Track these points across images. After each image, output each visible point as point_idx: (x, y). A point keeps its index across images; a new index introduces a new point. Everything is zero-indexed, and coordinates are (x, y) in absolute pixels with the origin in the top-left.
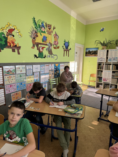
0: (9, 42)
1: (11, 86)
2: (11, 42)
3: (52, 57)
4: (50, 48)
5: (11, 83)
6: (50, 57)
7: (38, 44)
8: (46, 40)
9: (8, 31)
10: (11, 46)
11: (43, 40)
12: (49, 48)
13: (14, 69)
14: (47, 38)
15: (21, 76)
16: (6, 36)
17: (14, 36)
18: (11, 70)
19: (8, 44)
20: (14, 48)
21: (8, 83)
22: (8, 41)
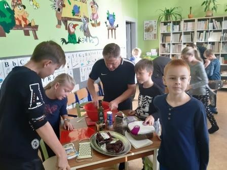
0: (18, 19)
2: (21, 19)
3: (90, 41)
4: (86, 25)
7: (65, 20)
8: (79, 12)
11: (74, 13)
12: (84, 25)
19: (17, 23)
20: (27, 29)
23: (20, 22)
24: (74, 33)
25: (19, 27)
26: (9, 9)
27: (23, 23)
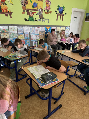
3: (43, 21)
4: (41, 13)
6: (40, 20)
8: (37, 6)
9: (1, 1)
10: (4, 12)
12: (40, 13)
13: (8, 28)
14: (38, 5)
18: (6, 29)
24: (32, 16)
27: (5, 11)
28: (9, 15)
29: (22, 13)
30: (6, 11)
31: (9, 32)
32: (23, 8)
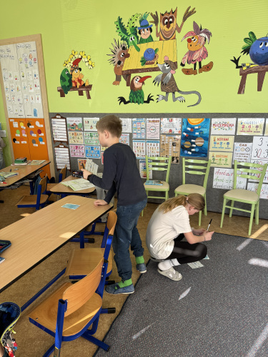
1: (77, 148)
2: (76, 81)
3: (175, 99)
4: (169, 75)
5: (76, 143)
8: (155, 57)
9: (72, 65)
10: (77, 86)
13: (81, 122)
14: (159, 53)
15: (91, 136)
16: (70, 73)
17: (80, 69)
18: (77, 123)
19: (74, 85)
20: (82, 89)
21: (73, 142)
22: (73, 79)
23: (76, 83)
24: (141, 89)
25: (75, 88)
26: (68, 75)
27: (78, 84)
28: (84, 92)
29: (114, 83)
30: (81, 83)
31: (84, 131)
32: (116, 70)
